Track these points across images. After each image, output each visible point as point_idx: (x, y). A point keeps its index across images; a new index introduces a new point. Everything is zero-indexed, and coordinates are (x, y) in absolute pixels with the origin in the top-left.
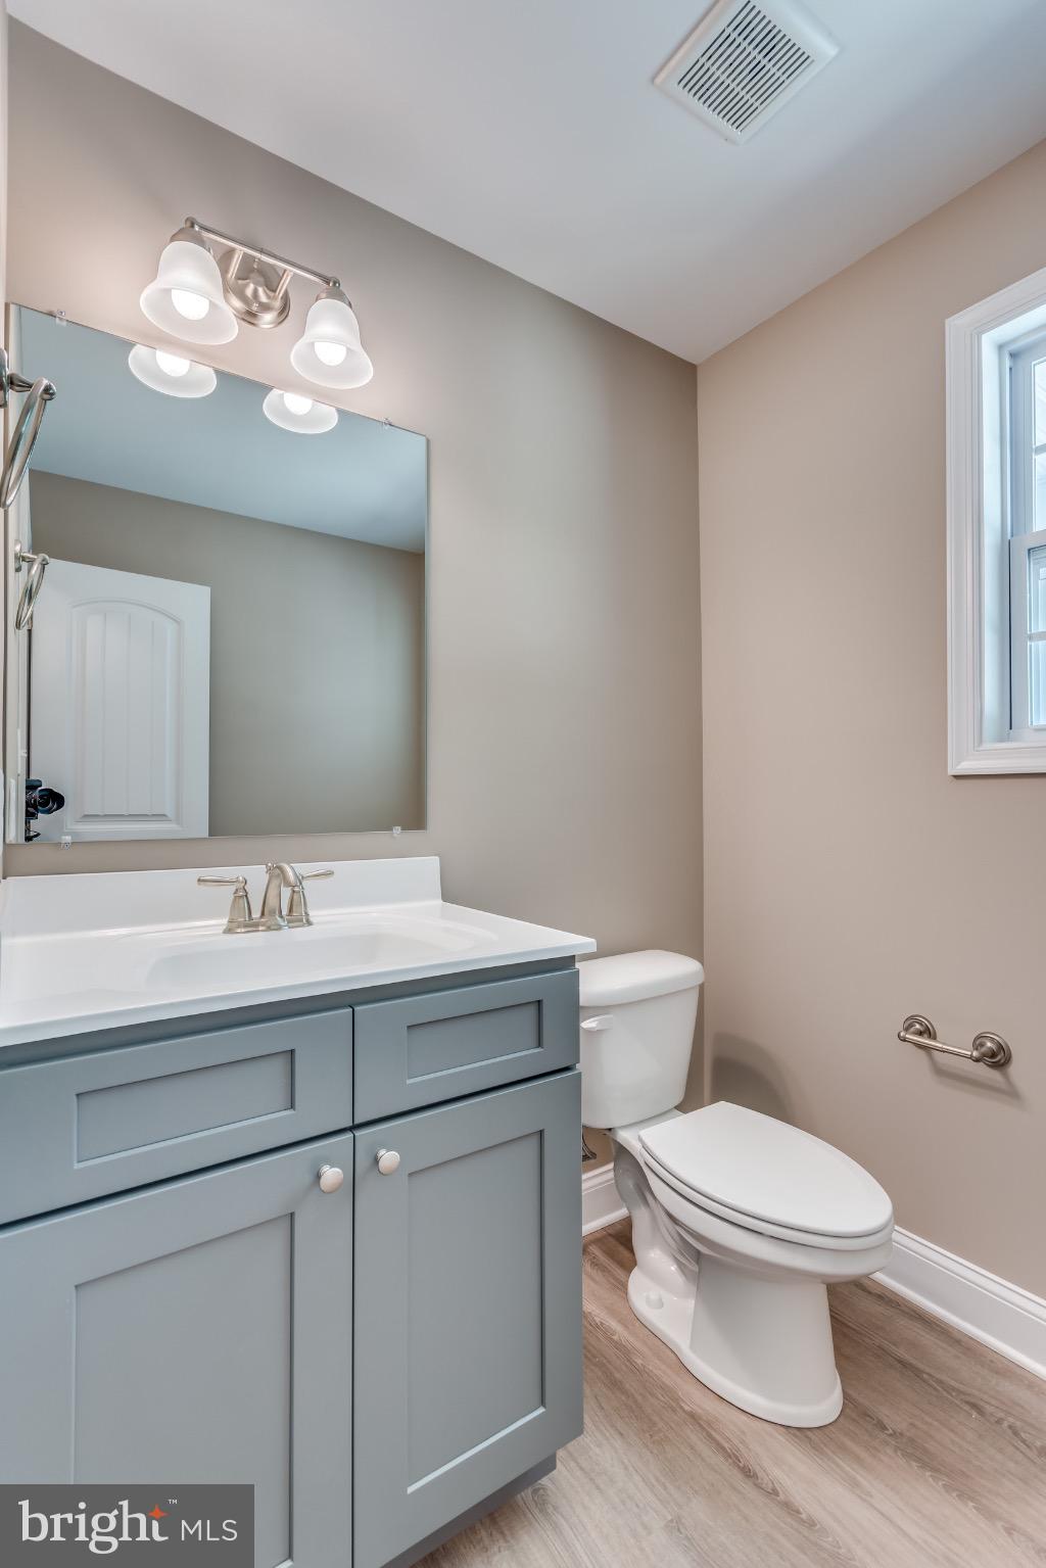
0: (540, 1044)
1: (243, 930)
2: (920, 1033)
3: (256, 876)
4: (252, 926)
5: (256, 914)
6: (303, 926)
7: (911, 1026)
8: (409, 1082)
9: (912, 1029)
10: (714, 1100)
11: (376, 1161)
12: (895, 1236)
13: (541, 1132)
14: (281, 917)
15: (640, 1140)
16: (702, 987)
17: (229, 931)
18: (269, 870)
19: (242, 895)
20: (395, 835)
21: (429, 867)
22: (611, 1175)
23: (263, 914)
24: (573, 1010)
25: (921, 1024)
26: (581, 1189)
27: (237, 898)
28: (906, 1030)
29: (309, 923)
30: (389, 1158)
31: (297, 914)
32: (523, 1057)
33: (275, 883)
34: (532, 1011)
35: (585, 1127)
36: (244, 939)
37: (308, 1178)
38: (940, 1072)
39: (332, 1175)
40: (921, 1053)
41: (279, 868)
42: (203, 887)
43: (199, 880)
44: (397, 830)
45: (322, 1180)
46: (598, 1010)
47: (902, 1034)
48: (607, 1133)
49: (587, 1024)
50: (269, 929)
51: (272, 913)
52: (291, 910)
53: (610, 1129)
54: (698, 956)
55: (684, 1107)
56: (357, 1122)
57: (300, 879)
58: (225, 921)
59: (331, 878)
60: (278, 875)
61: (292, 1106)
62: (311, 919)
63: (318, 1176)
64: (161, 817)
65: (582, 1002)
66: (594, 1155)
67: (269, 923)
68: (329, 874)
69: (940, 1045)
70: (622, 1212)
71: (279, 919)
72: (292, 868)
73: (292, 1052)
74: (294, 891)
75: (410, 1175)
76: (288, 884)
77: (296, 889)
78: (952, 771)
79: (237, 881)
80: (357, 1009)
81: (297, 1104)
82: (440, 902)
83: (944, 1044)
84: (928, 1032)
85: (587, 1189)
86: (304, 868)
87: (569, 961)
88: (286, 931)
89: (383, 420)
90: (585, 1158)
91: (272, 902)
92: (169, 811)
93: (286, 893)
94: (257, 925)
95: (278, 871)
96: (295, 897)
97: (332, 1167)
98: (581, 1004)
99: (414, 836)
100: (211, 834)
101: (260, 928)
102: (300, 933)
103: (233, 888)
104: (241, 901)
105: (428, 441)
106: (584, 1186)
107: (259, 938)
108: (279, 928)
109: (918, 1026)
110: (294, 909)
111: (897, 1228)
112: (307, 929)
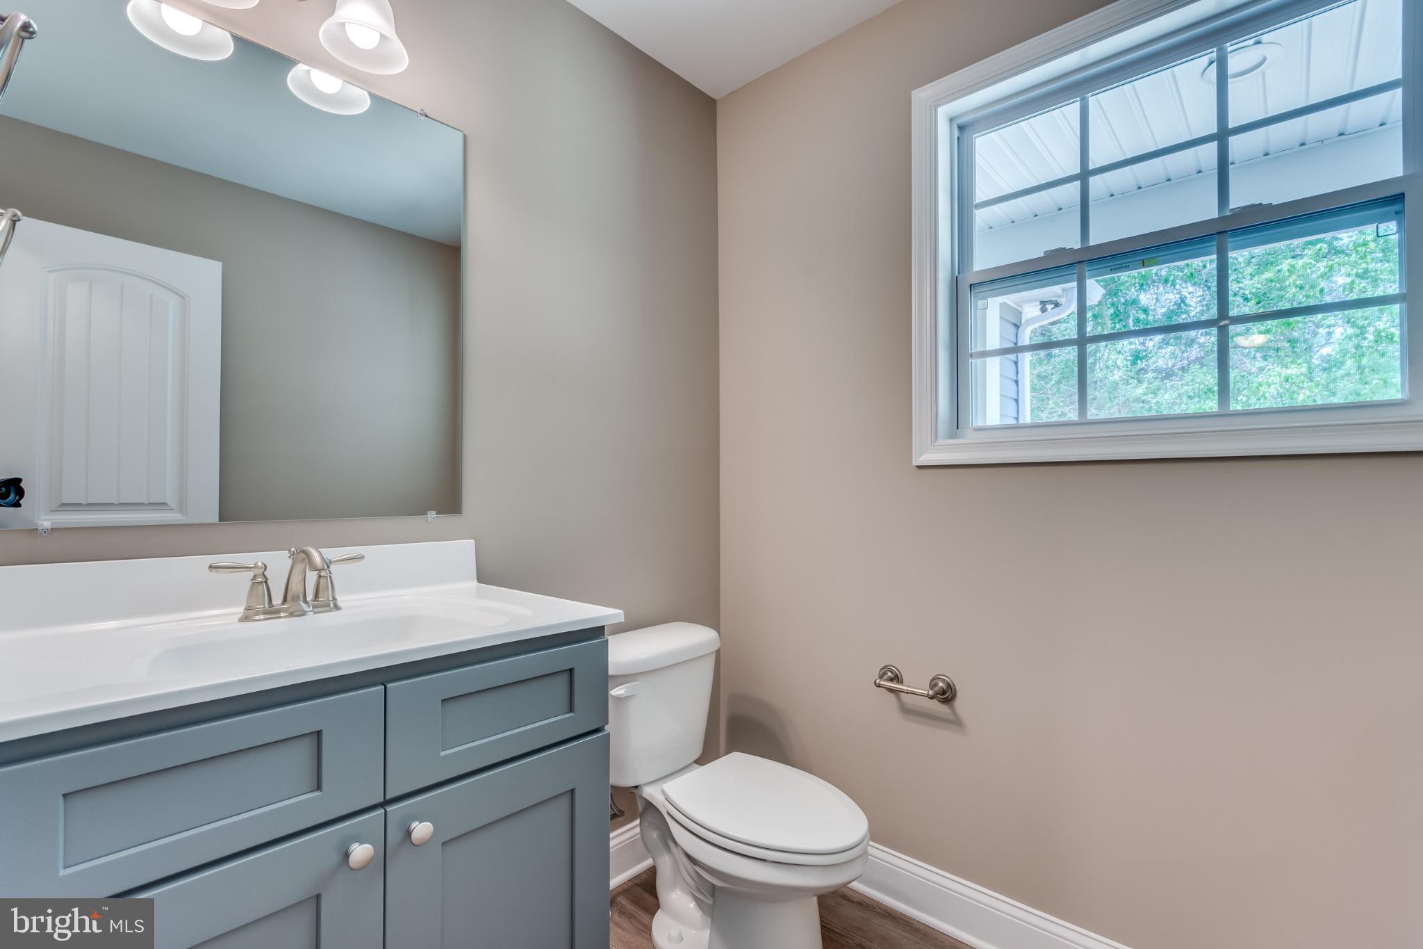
0: (571, 709)
1: (262, 617)
2: (891, 680)
3: (278, 563)
4: (272, 612)
5: (277, 601)
6: (330, 611)
7: (885, 674)
8: (443, 754)
9: (885, 677)
10: (728, 752)
11: (408, 833)
12: (870, 850)
13: (572, 791)
14: (306, 602)
15: (663, 792)
16: (718, 653)
17: (245, 619)
18: (292, 555)
19: (261, 581)
20: (429, 519)
21: (463, 551)
22: (638, 830)
23: (285, 600)
24: (603, 680)
25: (892, 672)
26: (609, 847)
27: (255, 584)
28: (881, 677)
29: (337, 608)
30: (422, 830)
31: (323, 599)
32: (557, 722)
33: (299, 567)
34: (564, 679)
35: (614, 787)
36: (263, 627)
37: (335, 858)
38: (907, 711)
39: (361, 852)
40: (892, 696)
41: (303, 552)
42: (215, 575)
43: (211, 567)
44: (432, 515)
45: (351, 858)
46: (624, 678)
47: (878, 681)
48: (634, 791)
49: (616, 692)
50: (292, 615)
51: (296, 599)
52: (316, 595)
53: (636, 787)
54: (716, 626)
55: (701, 761)
56: (388, 797)
57: (328, 564)
58: (240, 610)
59: (362, 562)
60: (304, 559)
61: (319, 787)
62: (340, 604)
63: (347, 855)
64: (161, 505)
65: (611, 672)
66: (622, 813)
67: (291, 610)
68: (361, 557)
69: (906, 688)
70: (648, 863)
71: (302, 604)
72: (320, 554)
73: (319, 733)
74: (320, 576)
75: (443, 844)
76: (313, 567)
77: (323, 574)
78: (916, 462)
79: (256, 566)
80: (389, 685)
81: (324, 785)
82: (475, 583)
83: (909, 687)
84: (897, 678)
85: (614, 846)
86: (331, 553)
87: (597, 632)
88: (311, 617)
89: (418, 110)
90: (614, 816)
91: (295, 587)
92: (170, 499)
93: (312, 577)
94: (278, 611)
95: (303, 555)
96: (322, 581)
97: (361, 843)
98: (610, 673)
99: (449, 520)
100: (221, 519)
101: (282, 615)
102: (327, 618)
103: (251, 574)
104: (260, 587)
105: (465, 137)
106: (612, 843)
107: (281, 624)
108: (303, 613)
109: (890, 674)
110: (321, 594)
111: (871, 843)
112: (335, 614)
